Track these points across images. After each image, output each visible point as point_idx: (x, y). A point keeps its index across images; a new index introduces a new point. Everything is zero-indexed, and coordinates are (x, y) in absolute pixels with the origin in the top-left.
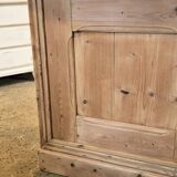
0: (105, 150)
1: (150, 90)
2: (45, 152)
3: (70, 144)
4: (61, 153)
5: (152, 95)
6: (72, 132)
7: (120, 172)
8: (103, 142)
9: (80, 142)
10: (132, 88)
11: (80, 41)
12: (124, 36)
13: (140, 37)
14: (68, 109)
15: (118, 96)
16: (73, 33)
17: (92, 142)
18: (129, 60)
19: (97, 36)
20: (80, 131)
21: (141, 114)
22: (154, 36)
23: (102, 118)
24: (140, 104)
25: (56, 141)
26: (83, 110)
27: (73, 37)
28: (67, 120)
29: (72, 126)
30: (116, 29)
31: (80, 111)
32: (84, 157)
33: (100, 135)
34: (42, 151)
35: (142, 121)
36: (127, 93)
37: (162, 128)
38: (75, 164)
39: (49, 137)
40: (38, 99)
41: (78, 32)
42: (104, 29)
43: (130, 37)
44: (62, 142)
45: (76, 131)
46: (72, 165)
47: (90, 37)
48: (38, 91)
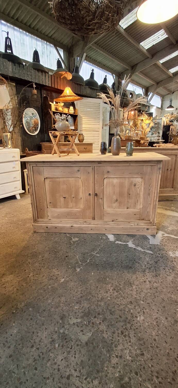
0: (58, 220)
1: (73, 196)
2: (36, 224)
3: (45, 220)
4: (42, 223)
5: (73, 198)
6: (46, 215)
7: (65, 226)
8: (58, 217)
9: (49, 218)
10: (66, 196)
11: (47, 181)
12: (63, 179)
13: (68, 179)
14: (44, 206)
15: (62, 199)
16: (45, 178)
17: (54, 217)
18: (65, 186)
19: (54, 179)
20: (49, 214)
21: (71, 205)
22: (72, 179)
23: (57, 208)
24: (70, 201)
25: (40, 219)
26: (50, 206)
27: (45, 180)
28: (44, 211)
29: (46, 212)
30: (60, 177)
31: (48, 207)
32: (52, 223)
33: (57, 214)
34: (34, 224)
35: (71, 207)
36: (65, 198)
37: (78, 208)
38: (49, 227)
39: (37, 218)
40: (32, 204)
41: (46, 178)
42: (55, 177)
43: (65, 179)
44: (43, 219)
45: (47, 214)
46: (47, 227)
47: (51, 179)
48: (32, 200)
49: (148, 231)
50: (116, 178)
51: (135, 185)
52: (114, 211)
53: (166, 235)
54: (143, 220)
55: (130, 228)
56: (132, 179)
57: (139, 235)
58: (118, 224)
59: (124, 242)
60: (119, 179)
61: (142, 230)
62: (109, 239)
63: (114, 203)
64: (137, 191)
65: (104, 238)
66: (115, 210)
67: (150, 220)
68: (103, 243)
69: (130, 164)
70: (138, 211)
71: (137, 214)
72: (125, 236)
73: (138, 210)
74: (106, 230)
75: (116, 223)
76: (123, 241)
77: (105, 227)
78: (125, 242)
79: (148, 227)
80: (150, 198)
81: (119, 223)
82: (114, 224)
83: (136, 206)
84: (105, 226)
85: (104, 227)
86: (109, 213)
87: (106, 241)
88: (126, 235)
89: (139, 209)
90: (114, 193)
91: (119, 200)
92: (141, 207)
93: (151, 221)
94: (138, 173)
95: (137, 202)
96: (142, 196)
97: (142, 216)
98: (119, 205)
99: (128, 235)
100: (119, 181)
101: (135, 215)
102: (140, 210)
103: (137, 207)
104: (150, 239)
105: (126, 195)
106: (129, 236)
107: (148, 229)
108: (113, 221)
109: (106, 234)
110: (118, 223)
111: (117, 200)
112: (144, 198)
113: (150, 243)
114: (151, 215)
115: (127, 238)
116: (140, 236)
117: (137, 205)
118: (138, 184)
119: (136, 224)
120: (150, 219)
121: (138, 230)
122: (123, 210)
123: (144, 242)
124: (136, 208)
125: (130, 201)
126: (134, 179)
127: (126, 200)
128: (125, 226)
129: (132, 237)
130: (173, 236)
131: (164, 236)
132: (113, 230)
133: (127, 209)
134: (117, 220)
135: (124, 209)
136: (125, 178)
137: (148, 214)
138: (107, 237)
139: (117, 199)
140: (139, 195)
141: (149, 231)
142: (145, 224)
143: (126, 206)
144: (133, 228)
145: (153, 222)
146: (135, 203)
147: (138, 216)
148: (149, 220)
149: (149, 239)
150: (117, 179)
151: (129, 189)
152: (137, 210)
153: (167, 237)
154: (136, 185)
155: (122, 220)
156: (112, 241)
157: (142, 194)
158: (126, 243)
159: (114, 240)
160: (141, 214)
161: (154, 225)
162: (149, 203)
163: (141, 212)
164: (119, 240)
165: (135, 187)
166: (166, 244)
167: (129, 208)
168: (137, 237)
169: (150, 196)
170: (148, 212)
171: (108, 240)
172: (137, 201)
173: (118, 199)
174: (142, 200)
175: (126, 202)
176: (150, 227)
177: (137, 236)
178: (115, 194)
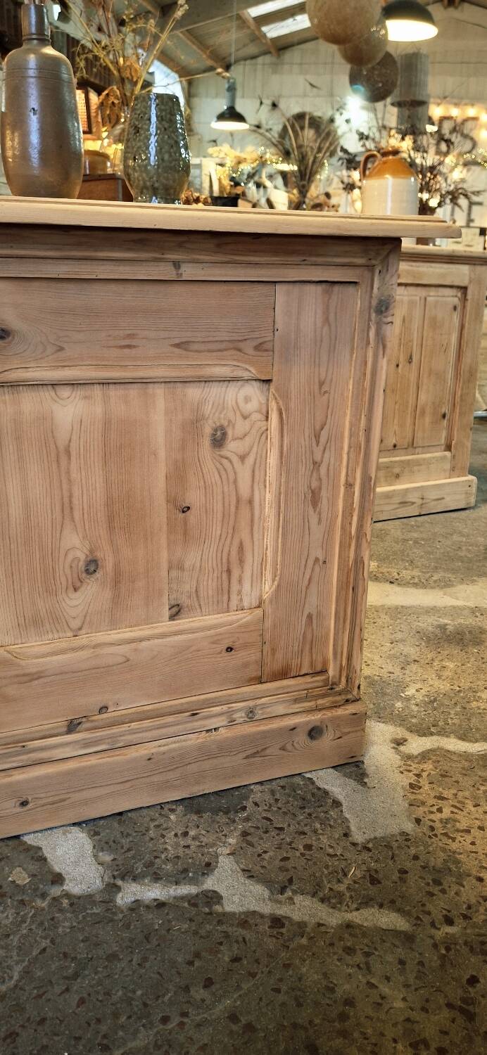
49: (315, 743)
50: (73, 384)
51: (219, 440)
52: (74, 649)
53: (417, 745)
54: (283, 674)
55: (205, 753)
56: (194, 392)
57: (266, 787)
58: (113, 737)
59: (180, 877)
60: (97, 391)
61: (283, 749)
62: (58, 879)
63: (76, 590)
64: (235, 481)
65: (20, 876)
66: (83, 640)
67: (324, 671)
68: (15, 940)
69: (177, 265)
70: (246, 625)
71: (245, 646)
72: (172, 817)
73: (245, 617)
74: (24, 804)
75: (99, 734)
76: (169, 867)
77: (18, 782)
78: (185, 871)
79: (315, 718)
80: (320, 522)
81: (125, 727)
82: (87, 744)
83: (235, 587)
84: (18, 776)
85: (10, 785)
86: (38, 676)
87: (40, 903)
88: (180, 809)
89: (255, 603)
90: (67, 508)
91: (109, 564)
92: (268, 588)
93: (331, 672)
94: (236, 346)
95: (241, 561)
96: (269, 512)
97: (274, 651)
98: (116, 600)
99: (193, 805)
100: (99, 410)
101: (229, 649)
102: (259, 612)
103: (239, 592)
104: (341, 798)
105: (160, 512)
106: (198, 812)
107: (314, 733)
108: (72, 727)
109: (29, 840)
110: (115, 730)
111: (92, 566)
112: (284, 529)
113: (358, 837)
114: (327, 634)
115: (192, 833)
116: (273, 792)
117: (240, 581)
118: (241, 427)
119: (240, 716)
120: (325, 663)
121: (256, 749)
122: (147, 633)
123: (315, 831)
124: (234, 602)
125: (192, 558)
126: (215, 391)
127: (164, 555)
128: (172, 745)
129: (222, 818)
130: (453, 744)
131: (409, 757)
132: (76, 797)
133: (172, 617)
134: (104, 709)
135: (148, 621)
136: (144, 382)
137: (309, 637)
138: (34, 867)
139: (91, 551)
140: (252, 509)
141: (327, 741)
142: (296, 701)
143: (165, 599)
144: (224, 749)
145: (343, 680)
146: (229, 571)
147: (252, 655)
148: (319, 668)
149: (337, 804)
150: (80, 392)
151: (178, 475)
152: (240, 615)
153: (424, 756)
154: (224, 434)
155: (144, 703)
156: (90, 896)
157: (268, 498)
158: (194, 881)
159: (99, 884)
160: (267, 637)
161: (350, 697)
162: (317, 560)
163: (268, 623)
164: (139, 868)
165: (224, 452)
166: (447, 812)
167: (191, 608)
168: (256, 804)
169: (324, 504)
170: (310, 617)
171: (55, 891)
172: (241, 548)
173: (99, 555)
174: (268, 539)
175: (165, 566)
176: (329, 714)
177: (252, 798)
178: (77, 515)
